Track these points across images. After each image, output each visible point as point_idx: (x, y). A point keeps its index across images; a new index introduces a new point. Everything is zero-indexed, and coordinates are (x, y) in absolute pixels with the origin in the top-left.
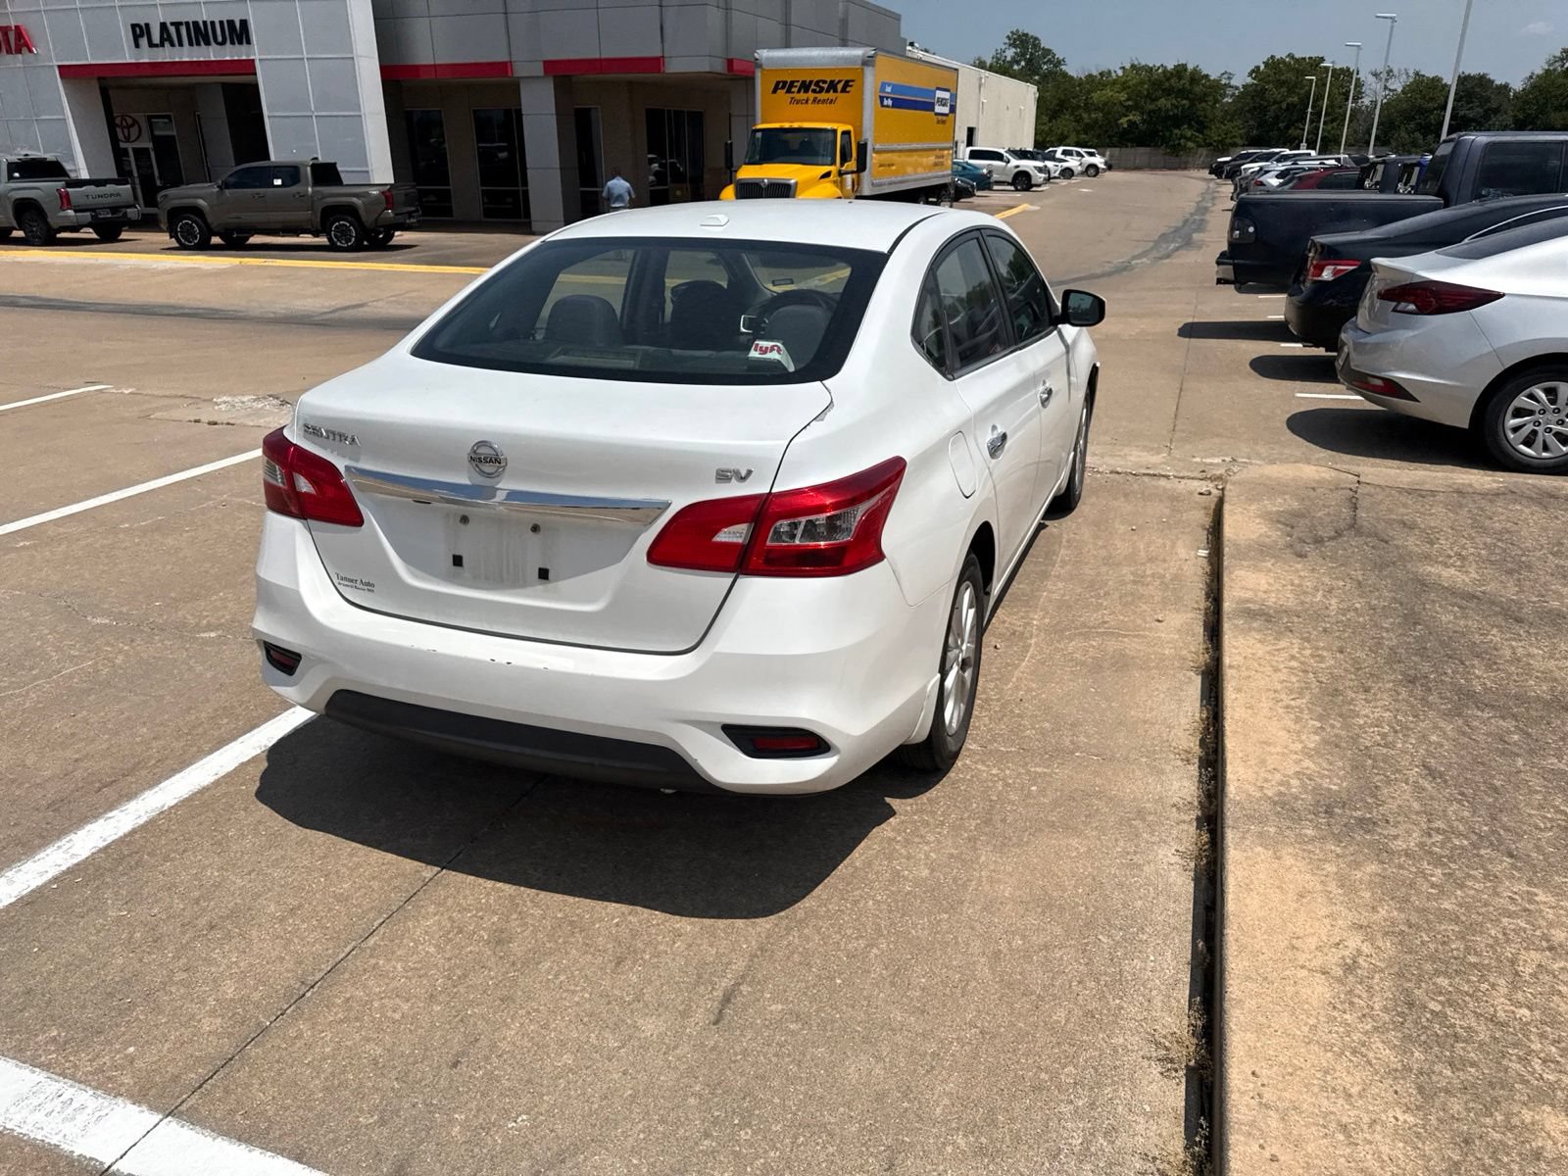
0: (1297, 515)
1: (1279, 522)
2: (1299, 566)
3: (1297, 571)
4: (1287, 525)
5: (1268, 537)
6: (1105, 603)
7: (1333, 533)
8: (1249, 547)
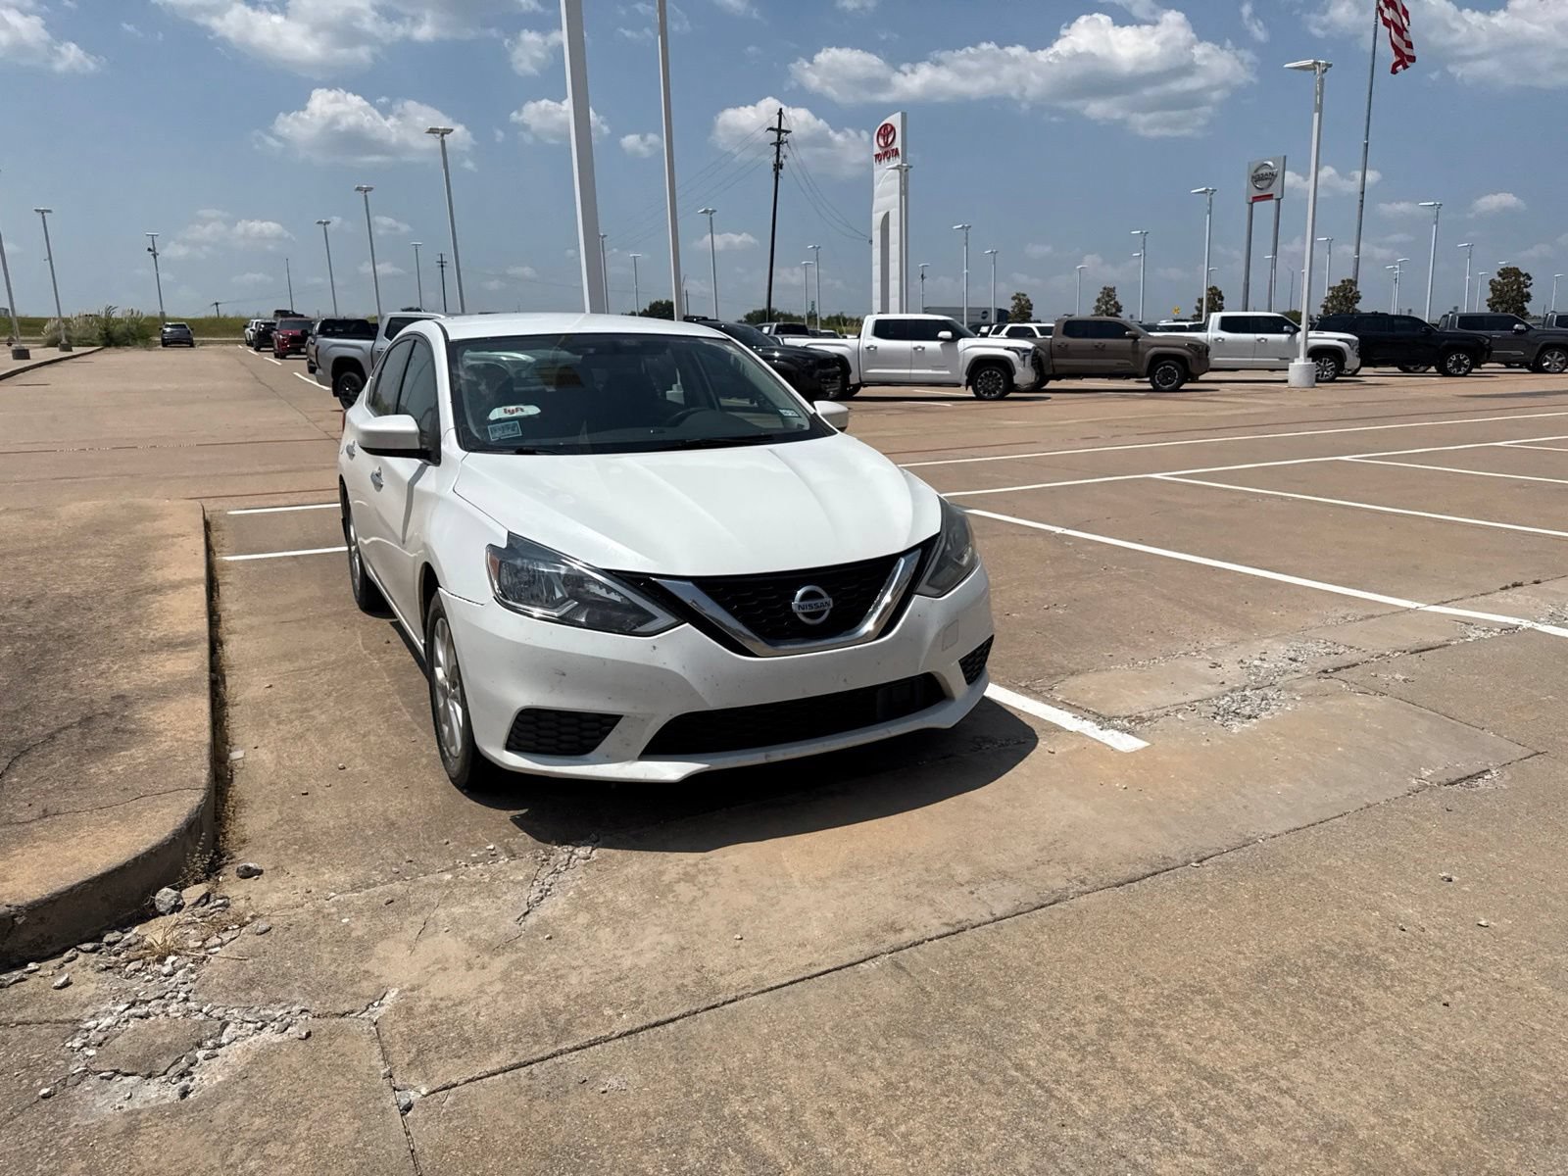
0: (102, 751)
1: (132, 732)
2: (127, 686)
3: (128, 683)
4: (124, 731)
5: (153, 709)
6: (326, 687)
7: (59, 736)
8: (178, 692)
